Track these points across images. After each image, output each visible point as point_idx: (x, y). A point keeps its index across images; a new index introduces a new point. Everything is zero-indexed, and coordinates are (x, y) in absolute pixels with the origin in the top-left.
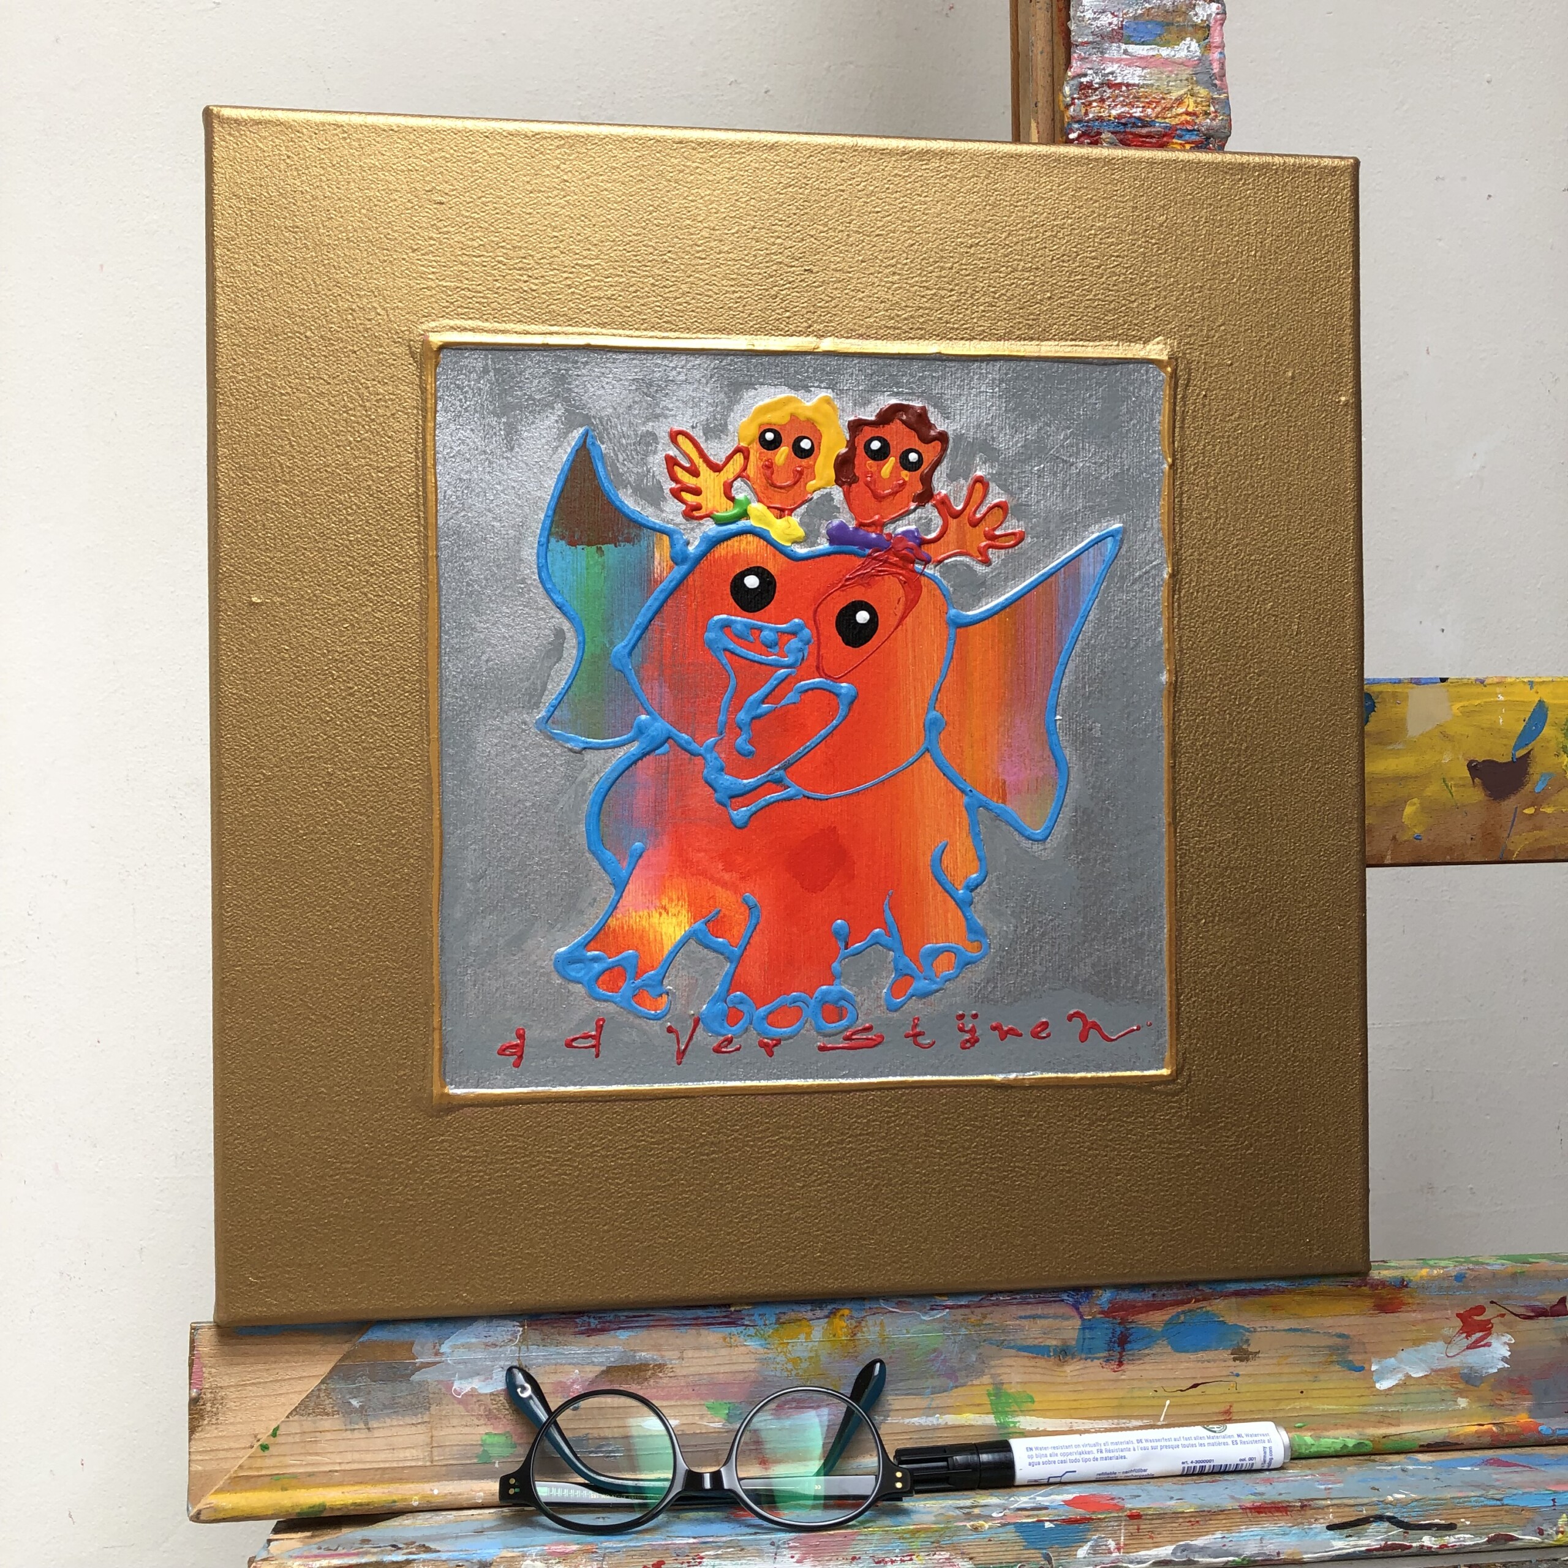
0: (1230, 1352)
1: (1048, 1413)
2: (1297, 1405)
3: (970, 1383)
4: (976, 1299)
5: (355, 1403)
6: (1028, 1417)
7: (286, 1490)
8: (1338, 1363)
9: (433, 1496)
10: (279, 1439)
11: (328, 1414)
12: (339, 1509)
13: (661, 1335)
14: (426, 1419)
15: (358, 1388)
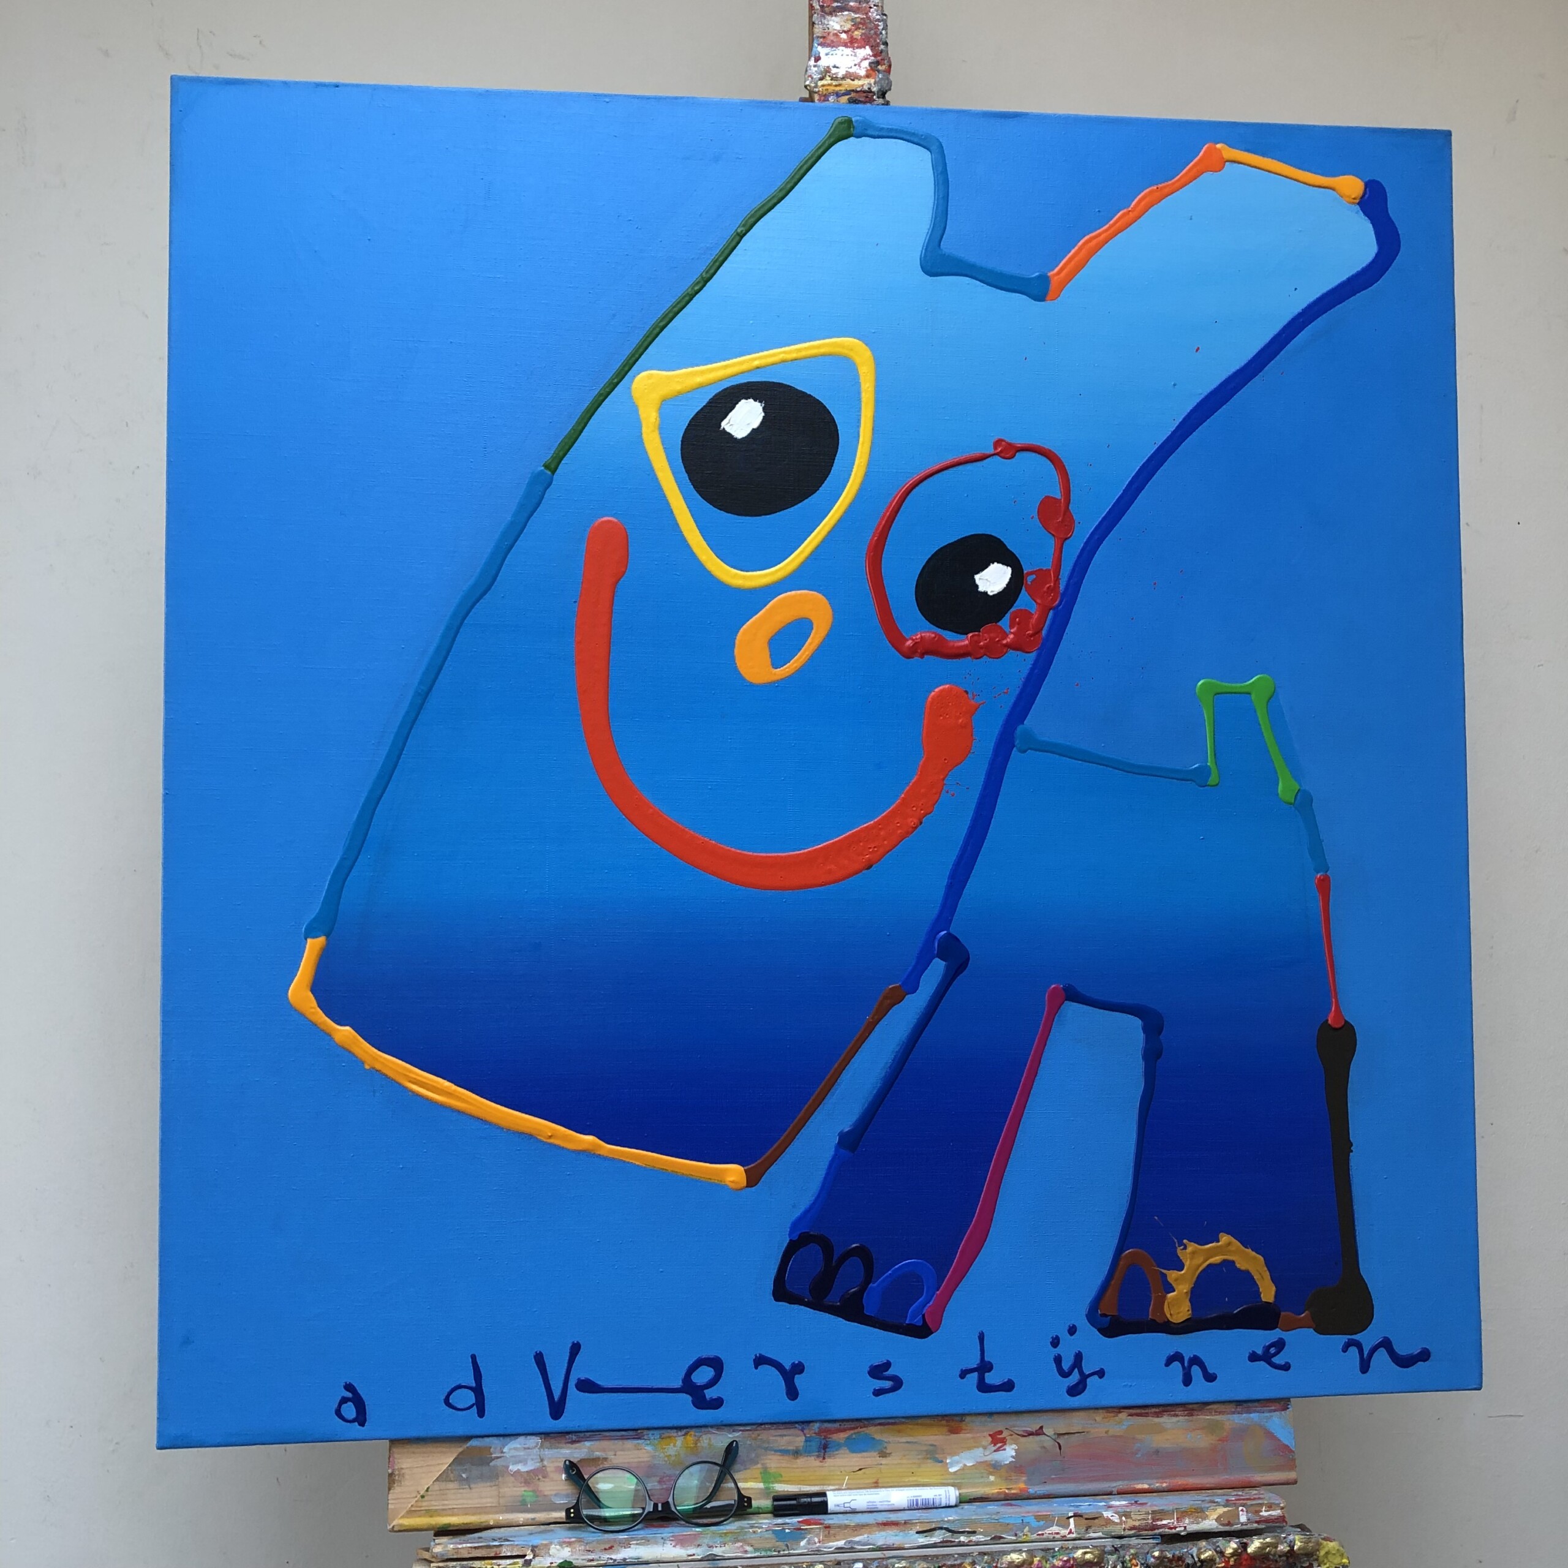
0: (877, 1453)
1: (790, 1483)
2: (911, 1479)
3: (751, 1468)
4: (754, 1427)
5: (464, 1476)
6: (780, 1485)
7: (431, 1516)
8: (931, 1459)
9: (500, 1520)
10: (429, 1493)
11: (451, 1481)
12: (457, 1526)
13: (605, 1444)
14: (497, 1483)
15: (466, 1469)
